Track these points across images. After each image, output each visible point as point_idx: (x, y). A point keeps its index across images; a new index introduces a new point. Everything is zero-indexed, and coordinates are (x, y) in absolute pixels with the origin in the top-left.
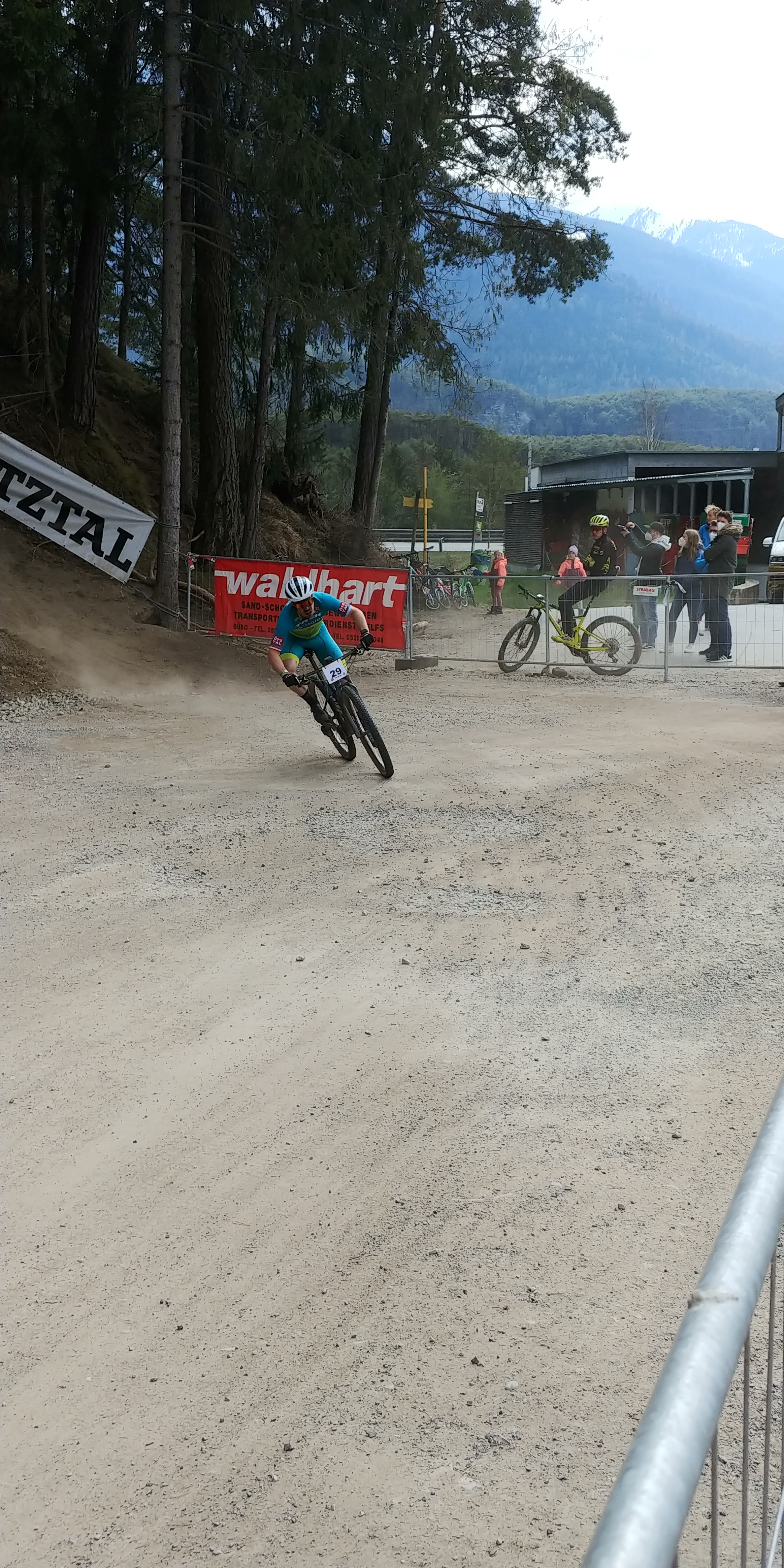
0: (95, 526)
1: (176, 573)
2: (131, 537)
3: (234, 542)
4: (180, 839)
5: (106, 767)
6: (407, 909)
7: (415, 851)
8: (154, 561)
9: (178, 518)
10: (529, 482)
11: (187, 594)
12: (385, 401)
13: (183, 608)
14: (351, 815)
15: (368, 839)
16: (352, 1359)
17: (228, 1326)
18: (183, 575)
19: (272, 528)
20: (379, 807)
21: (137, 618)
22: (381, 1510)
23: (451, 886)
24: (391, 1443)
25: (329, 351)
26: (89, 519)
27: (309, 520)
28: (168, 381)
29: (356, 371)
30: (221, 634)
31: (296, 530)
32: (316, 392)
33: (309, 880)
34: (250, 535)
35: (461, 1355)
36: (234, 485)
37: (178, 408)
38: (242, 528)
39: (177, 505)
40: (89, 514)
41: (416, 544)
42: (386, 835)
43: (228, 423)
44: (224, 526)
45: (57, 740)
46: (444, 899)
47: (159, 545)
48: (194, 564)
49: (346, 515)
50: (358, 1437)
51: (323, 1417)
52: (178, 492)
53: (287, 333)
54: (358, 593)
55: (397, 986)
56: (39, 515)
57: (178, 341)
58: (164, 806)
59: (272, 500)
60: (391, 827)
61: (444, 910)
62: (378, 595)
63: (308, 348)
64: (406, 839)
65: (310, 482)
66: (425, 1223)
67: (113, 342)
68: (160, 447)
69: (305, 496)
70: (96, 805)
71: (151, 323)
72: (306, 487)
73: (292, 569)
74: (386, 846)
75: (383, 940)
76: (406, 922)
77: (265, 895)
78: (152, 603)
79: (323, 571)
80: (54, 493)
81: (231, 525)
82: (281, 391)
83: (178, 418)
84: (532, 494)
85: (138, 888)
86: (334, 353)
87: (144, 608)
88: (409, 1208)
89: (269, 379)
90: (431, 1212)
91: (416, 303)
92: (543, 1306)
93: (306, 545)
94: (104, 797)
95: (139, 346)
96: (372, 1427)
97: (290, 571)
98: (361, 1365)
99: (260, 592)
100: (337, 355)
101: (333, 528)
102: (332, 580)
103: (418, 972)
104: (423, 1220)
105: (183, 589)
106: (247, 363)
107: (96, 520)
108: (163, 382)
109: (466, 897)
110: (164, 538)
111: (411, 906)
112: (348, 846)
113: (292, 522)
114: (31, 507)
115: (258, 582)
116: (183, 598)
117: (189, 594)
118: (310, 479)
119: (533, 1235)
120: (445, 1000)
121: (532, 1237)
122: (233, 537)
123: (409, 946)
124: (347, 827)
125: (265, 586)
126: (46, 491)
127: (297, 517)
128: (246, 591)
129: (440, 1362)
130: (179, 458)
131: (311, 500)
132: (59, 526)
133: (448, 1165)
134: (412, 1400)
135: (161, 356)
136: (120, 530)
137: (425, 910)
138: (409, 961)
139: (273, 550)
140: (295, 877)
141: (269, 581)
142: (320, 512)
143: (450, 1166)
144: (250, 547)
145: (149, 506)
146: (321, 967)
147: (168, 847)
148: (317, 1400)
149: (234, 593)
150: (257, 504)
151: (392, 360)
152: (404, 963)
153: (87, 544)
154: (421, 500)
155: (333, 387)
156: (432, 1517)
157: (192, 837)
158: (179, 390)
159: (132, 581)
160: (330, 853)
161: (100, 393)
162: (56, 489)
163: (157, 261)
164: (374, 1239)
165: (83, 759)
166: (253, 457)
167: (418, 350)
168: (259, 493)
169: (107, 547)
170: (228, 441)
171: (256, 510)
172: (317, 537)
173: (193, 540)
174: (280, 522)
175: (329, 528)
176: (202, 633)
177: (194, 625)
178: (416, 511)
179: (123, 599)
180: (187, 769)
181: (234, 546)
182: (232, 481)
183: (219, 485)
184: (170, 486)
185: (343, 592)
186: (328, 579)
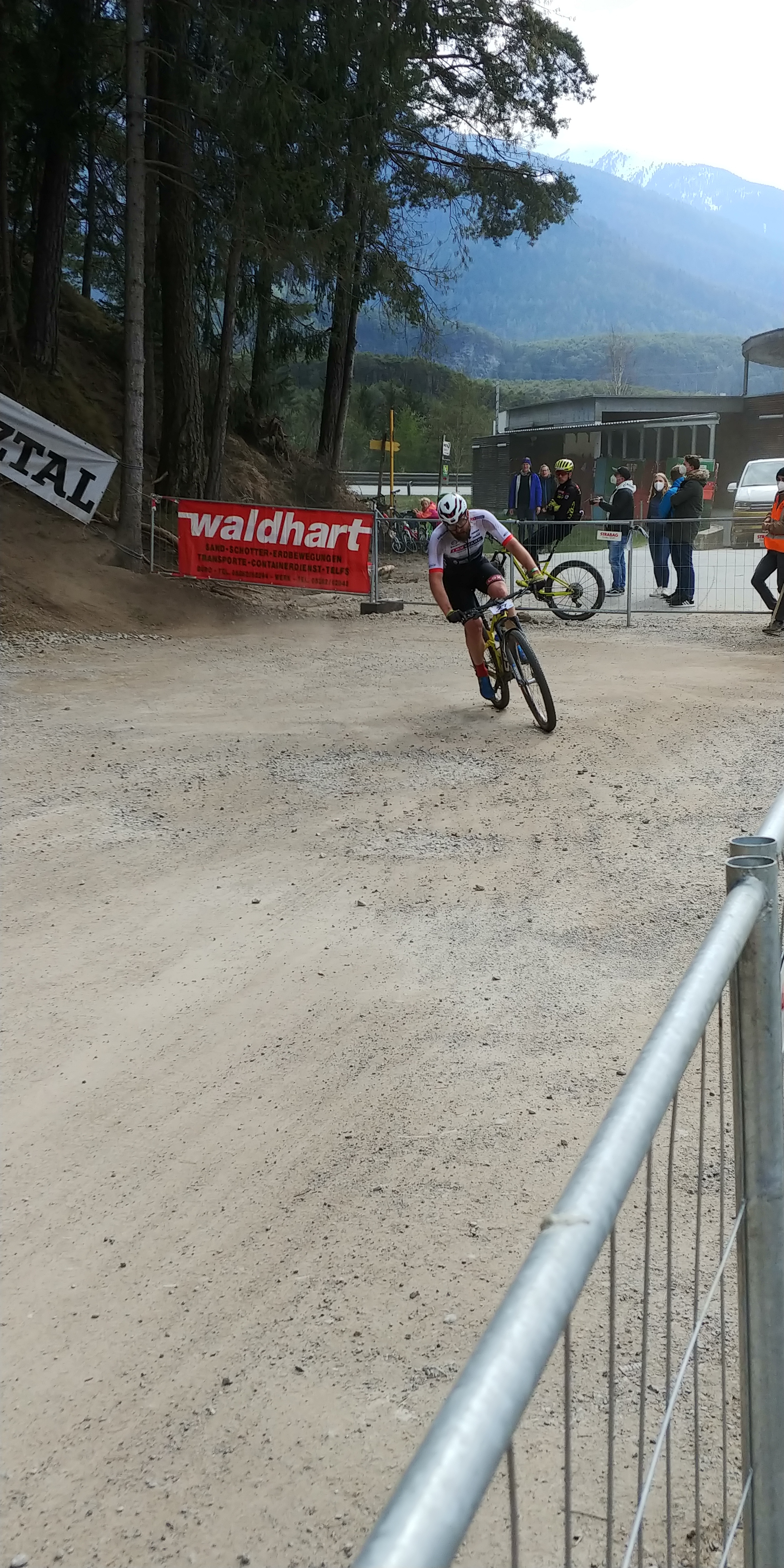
0: (56, 467)
1: (139, 514)
2: (94, 478)
3: (198, 484)
4: (139, 782)
5: (66, 709)
6: (365, 852)
7: (375, 794)
8: (117, 502)
9: (141, 459)
10: (497, 426)
11: (150, 536)
12: (351, 342)
13: (147, 550)
14: (312, 759)
15: (327, 782)
17: (171, 1263)
18: (147, 517)
19: (237, 470)
20: (340, 751)
21: (100, 560)
23: (409, 828)
25: (293, 291)
26: (51, 459)
27: (275, 463)
28: (131, 321)
29: (320, 311)
30: (185, 576)
31: (262, 472)
32: (281, 333)
33: (267, 823)
34: (215, 478)
36: (198, 427)
37: (142, 348)
38: (206, 469)
39: (141, 446)
40: (51, 454)
41: (383, 487)
42: (346, 778)
43: (192, 364)
44: (188, 468)
45: (16, 682)
46: (402, 841)
47: (122, 486)
48: (157, 505)
49: (313, 457)
52: (142, 433)
53: (253, 273)
54: (322, 536)
55: (352, 928)
57: (141, 281)
58: (124, 749)
59: (237, 441)
60: (351, 770)
61: (403, 853)
62: (343, 538)
63: (274, 288)
64: (366, 783)
65: (276, 424)
67: (77, 282)
68: (123, 387)
69: (271, 438)
70: (55, 747)
71: (116, 262)
72: (272, 429)
73: (257, 511)
74: (347, 789)
75: (340, 882)
76: (363, 864)
77: (223, 838)
78: (115, 545)
79: (288, 513)
80: (15, 433)
81: (195, 466)
83: (141, 358)
84: (499, 438)
85: (94, 831)
86: (298, 293)
87: (106, 550)
89: (234, 320)
91: (382, 245)
92: (483, 1241)
93: (272, 488)
94: (63, 739)
95: (104, 286)
97: (254, 514)
99: (225, 535)
100: (299, 295)
101: (298, 470)
102: (296, 523)
103: (373, 913)
105: (146, 531)
106: (212, 305)
107: (59, 461)
108: (126, 321)
109: (423, 840)
110: (127, 478)
111: (369, 848)
112: (308, 790)
113: (258, 463)
115: (223, 524)
116: (146, 539)
117: (153, 535)
118: (276, 420)
120: (399, 941)
122: (198, 479)
123: (365, 887)
124: (308, 771)
125: (229, 528)
126: (8, 431)
127: (263, 459)
128: (210, 533)
130: (142, 398)
131: (277, 443)
132: (20, 466)
135: (125, 296)
136: (82, 471)
137: (383, 852)
138: (364, 903)
139: (238, 492)
140: (254, 820)
141: (234, 523)
142: (286, 454)
144: (214, 489)
145: (112, 447)
146: (277, 909)
147: (126, 790)
149: (198, 535)
150: (221, 445)
151: (356, 301)
152: (360, 904)
153: (49, 485)
154: (388, 443)
155: (298, 327)
157: (151, 780)
158: (142, 328)
159: (95, 522)
160: (289, 797)
161: (63, 332)
162: (18, 429)
163: (121, 199)
164: (319, 1176)
165: (42, 702)
166: (218, 398)
167: (384, 291)
168: (224, 434)
169: (70, 487)
170: (192, 380)
171: (221, 452)
172: (283, 479)
173: (156, 482)
174: (246, 464)
175: (295, 471)
176: (166, 576)
177: (157, 567)
178: (382, 454)
179: (87, 541)
180: (148, 711)
181: (198, 487)
182: (196, 422)
183: (183, 426)
184: (133, 426)
185: (308, 536)
186: (294, 521)
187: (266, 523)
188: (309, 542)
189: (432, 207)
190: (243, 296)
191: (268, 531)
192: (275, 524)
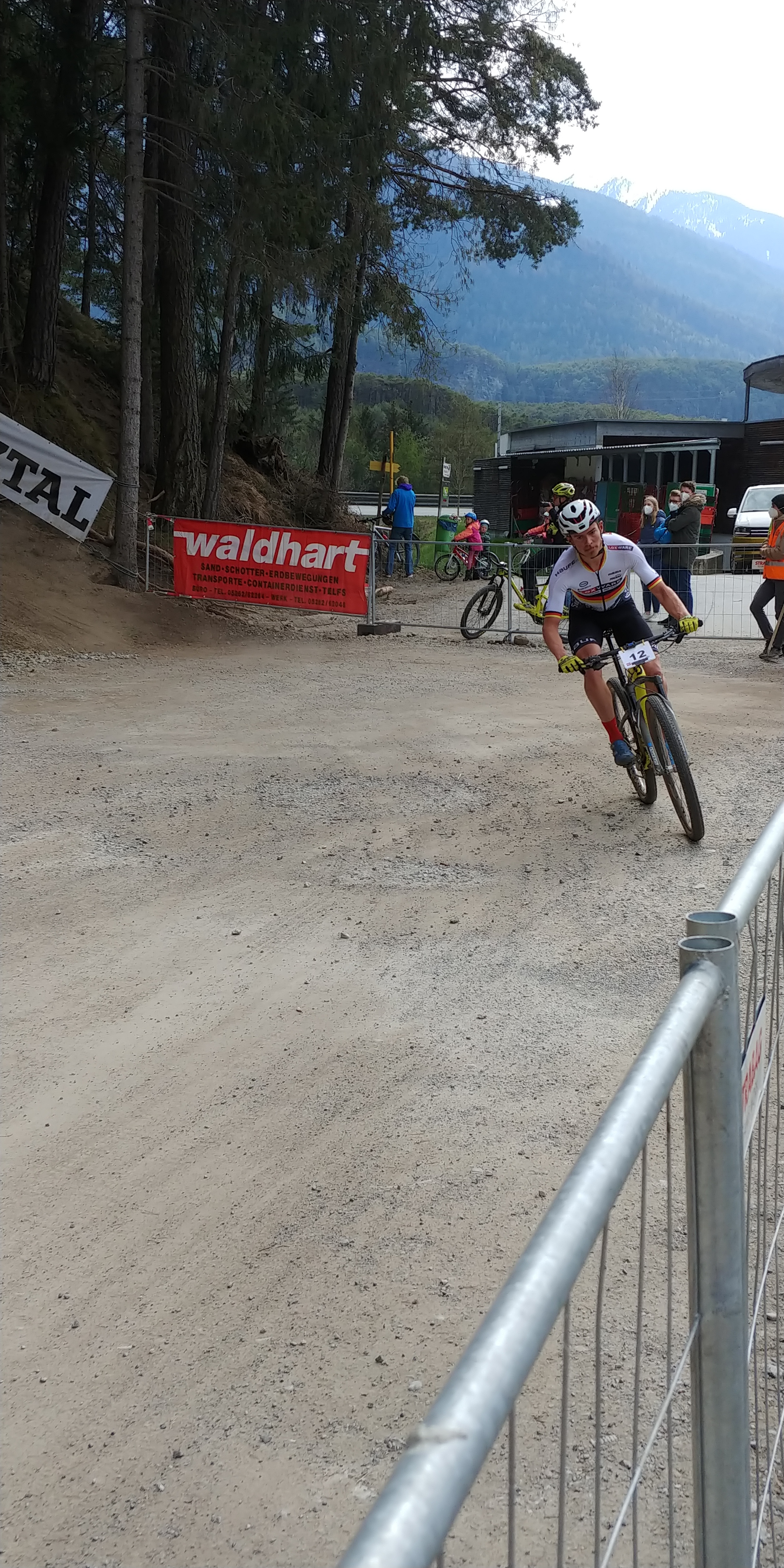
0: (51, 484)
1: (134, 533)
2: (89, 496)
3: (195, 503)
4: (123, 806)
5: (54, 730)
6: (351, 881)
7: (364, 821)
8: (113, 520)
9: (137, 477)
10: (498, 448)
11: (145, 554)
12: (352, 363)
13: (142, 569)
14: (302, 786)
15: (316, 808)
16: (253, 1358)
17: (126, 1322)
18: (142, 536)
19: (236, 489)
20: (331, 775)
21: (94, 578)
22: (268, 1522)
23: (397, 857)
24: (286, 1449)
25: (294, 312)
26: (45, 477)
27: (274, 482)
28: (129, 339)
29: (321, 332)
30: (180, 595)
31: (261, 492)
32: (280, 353)
33: (253, 850)
34: (212, 496)
35: (365, 1354)
36: (196, 445)
37: (138, 366)
38: (204, 488)
39: (136, 464)
40: (45, 472)
42: (336, 804)
43: (189, 382)
44: (185, 487)
45: (4, 702)
46: (389, 870)
47: (118, 504)
48: (153, 524)
49: (312, 477)
50: (252, 1442)
51: (218, 1421)
52: (138, 451)
53: (251, 292)
54: (319, 556)
55: (333, 961)
57: (139, 299)
58: (110, 772)
59: (236, 461)
60: (341, 796)
61: (388, 882)
62: (340, 559)
63: (274, 308)
64: (356, 808)
65: (275, 443)
66: (340, 1211)
67: (76, 299)
68: (120, 405)
69: (270, 457)
70: (39, 770)
72: (271, 448)
73: (253, 531)
74: (335, 815)
75: (324, 912)
76: (348, 894)
77: (206, 865)
78: (109, 564)
79: (284, 533)
80: (9, 450)
81: (192, 485)
82: (242, 353)
83: (138, 376)
84: (501, 461)
85: (75, 857)
86: (299, 313)
87: (101, 568)
88: (325, 1196)
89: (232, 339)
90: (348, 1200)
91: (383, 266)
92: (453, 1301)
93: (271, 508)
94: (49, 761)
95: (104, 303)
96: (268, 1431)
97: (250, 534)
98: (262, 1365)
99: (220, 554)
100: (301, 315)
101: (298, 490)
102: (292, 543)
103: (356, 946)
104: (339, 1208)
105: (141, 549)
107: (53, 478)
108: (124, 339)
109: (411, 869)
110: (122, 497)
111: (355, 877)
112: (295, 816)
113: (257, 483)
115: (218, 544)
116: (141, 558)
117: (148, 554)
118: (276, 440)
120: (382, 975)
121: (449, 1226)
122: (194, 498)
123: (349, 919)
124: (296, 798)
125: (225, 548)
127: (262, 478)
128: (206, 553)
129: (344, 1361)
130: (139, 416)
131: (277, 462)
132: (14, 483)
133: (369, 1150)
134: (311, 1402)
135: (122, 313)
136: (76, 489)
137: (368, 881)
138: (347, 935)
139: (236, 512)
140: (239, 847)
141: (229, 543)
142: (285, 474)
143: (372, 1151)
144: (212, 508)
145: (109, 465)
146: (258, 940)
147: (110, 815)
148: (212, 1402)
149: (194, 554)
150: (219, 464)
151: (358, 322)
152: (342, 936)
153: (43, 502)
154: (387, 464)
155: (298, 349)
157: (136, 804)
158: (139, 348)
159: (90, 540)
160: (276, 823)
161: (60, 349)
162: (12, 446)
164: (287, 1229)
165: (29, 723)
166: (215, 416)
167: (385, 313)
168: (222, 453)
169: (63, 505)
170: (190, 399)
171: (218, 470)
172: (282, 499)
173: (153, 500)
174: (245, 483)
175: (294, 490)
176: (161, 595)
177: (153, 586)
178: (382, 475)
179: (79, 558)
180: (137, 734)
181: (195, 506)
182: (193, 441)
183: (181, 444)
184: (130, 444)
185: (304, 556)
186: (290, 541)
187: (263, 543)
188: (306, 563)
189: (435, 230)
190: (240, 316)
191: (264, 551)
192: (271, 544)
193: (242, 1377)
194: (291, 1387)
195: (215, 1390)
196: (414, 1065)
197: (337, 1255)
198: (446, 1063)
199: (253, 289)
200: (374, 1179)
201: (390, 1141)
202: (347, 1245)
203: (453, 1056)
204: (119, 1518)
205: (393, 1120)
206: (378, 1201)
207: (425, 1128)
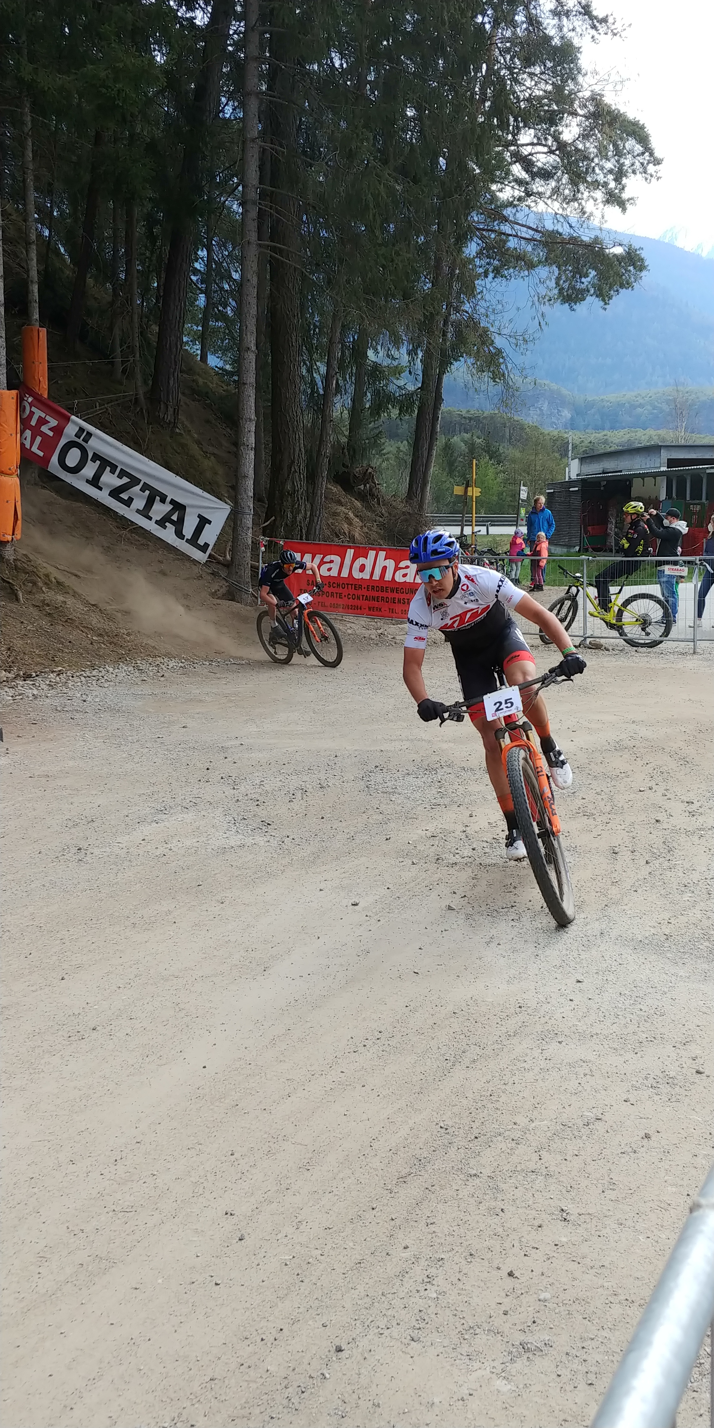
0: (177, 513)
1: (249, 554)
2: (210, 522)
3: (301, 526)
4: (249, 793)
5: (184, 727)
6: (453, 859)
7: (461, 806)
8: (230, 544)
9: (252, 506)
10: (569, 472)
12: (438, 399)
14: (403, 773)
15: (417, 795)
16: (399, 1269)
17: (286, 1236)
18: (255, 556)
19: (335, 514)
20: (428, 765)
21: (213, 595)
22: (423, 1408)
23: (494, 839)
24: (433, 1347)
25: (388, 356)
26: (172, 506)
27: (369, 508)
28: (245, 384)
29: (413, 374)
31: (356, 516)
32: (377, 393)
33: (363, 832)
34: (316, 521)
35: (499, 1268)
36: (302, 476)
37: (253, 408)
38: (308, 514)
39: (251, 494)
40: (172, 502)
41: (465, 528)
42: (434, 791)
43: (297, 421)
44: (292, 513)
45: (140, 703)
46: (487, 850)
47: (235, 529)
48: (265, 546)
49: (402, 502)
50: (403, 1340)
51: (372, 1322)
52: (252, 482)
53: (352, 340)
54: (411, 573)
55: (443, 930)
56: (128, 503)
57: (254, 348)
58: (235, 763)
59: (336, 489)
60: (439, 784)
61: (488, 861)
63: (370, 353)
64: (453, 795)
65: (370, 473)
66: (467, 1147)
67: (196, 349)
68: (237, 444)
69: (365, 486)
70: (174, 761)
71: (230, 331)
72: (367, 477)
73: (352, 551)
74: (435, 801)
75: (431, 887)
76: (452, 871)
77: (324, 844)
78: (227, 582)
79: (380, 552)
80: (142, 484)
81: (299, 511)
82: (343, 392)
83: (253, 417)
84: (571, 483)
85: (210, 837)
86: (393, 357)
87: (220, 586)
88: (452, 1133)
89: (334, 382)
90: (473, 1138)
91: (467, 312)
92: (574, 1225)
93: (366, 530)
94: (182, 754)
95: (219, 352)
96: (416, 1331)
97: (350, 553)
98: (407, 1275)
99: (324, 572)
100: (394, 359)
101: (390, 514)
102: (388, 561)
103: (462, 917)
104: (465, 1144)
106: (315, 367)
107: (179, 507)
108: (240, 384)
110: (239, 522)
111: (457, 856)
112: (399, 801)
113: (353, 508)
114: (120, 495)
115: (322, 563)
118: (370, 470)
119: (566, 1160)
120: (488, 943)
121: (565, 1162)
122: (300, 522)
123: (455, 893)
124: (399, 784)
125: (328, 566)
126: (134, 481)
127: (358, 504)
129: (479, 1274)
130: (253, 452)
131: (371, 490)
132: (145, 512)
133: (489, 1094)
134: (453, 1308)
135: (238, 362)
136: (200, 516)
137: (470, 860)
138: (454, 907)
139: (336, 533)
140: (351, 829)
141: (332, 562)
142: (378, 500)
143: (491, 1095)
144: (315, 531)
145: (226, 495)
146: (374, 910)
147: (238, 800)
148: (366, 1305)
150: (321, 493)
151: (445, 364)
152: (450, 908)
153: (171, 528)
154: (470, 489)
155: (392, 388)
156: (470, 1416)
157: (260, 791)
158: (254, 391)
159: (210, 561)
160: (383, 807)
161: (183, 394)
162: (144, 479)
163: (236, 276)
164: (420, 1160)
165: (163, 721)
166: (319, 451)
167: (469, 354)
168: (324, 483)
169: (188, 530)
170: (297, 436)
171: (321, 498)
172: (375, 522)
173: (264, 525)
174: (343, 509)
175: (386, 515)
178: (464, 499)
179: (202, 577)
180: (255, 730)
181: (301, 530)
182: (300, 472)
183: (288, 475)
184: (245, 477)
185: (398, 572)
186: (385, 560)
187: (361, 561)
188: (399, 578)
189: (513, 278)
190: (342, 361)
191: (362, 568)
192: (368, 562)
193: (390, 1285)
194: (435, 1295)
195: (368, 1296)
196: (523, 1022)
197: (467, 1183)
198: (553, 1021)
199: (353, 337)
200: (495, 1120)
201: (507, 1087)
202: (475, 1175)
203: (558, 1016)
204: (292, 1400)
205: (508, 1070)
206: (500, 1138)
207: (537, 1077)
